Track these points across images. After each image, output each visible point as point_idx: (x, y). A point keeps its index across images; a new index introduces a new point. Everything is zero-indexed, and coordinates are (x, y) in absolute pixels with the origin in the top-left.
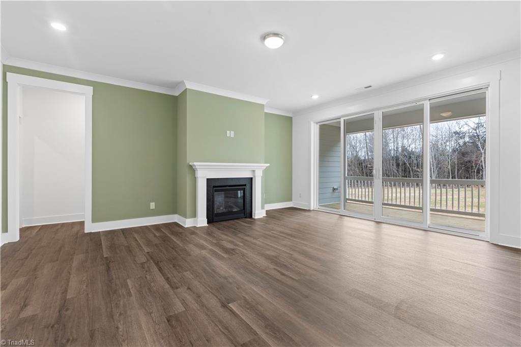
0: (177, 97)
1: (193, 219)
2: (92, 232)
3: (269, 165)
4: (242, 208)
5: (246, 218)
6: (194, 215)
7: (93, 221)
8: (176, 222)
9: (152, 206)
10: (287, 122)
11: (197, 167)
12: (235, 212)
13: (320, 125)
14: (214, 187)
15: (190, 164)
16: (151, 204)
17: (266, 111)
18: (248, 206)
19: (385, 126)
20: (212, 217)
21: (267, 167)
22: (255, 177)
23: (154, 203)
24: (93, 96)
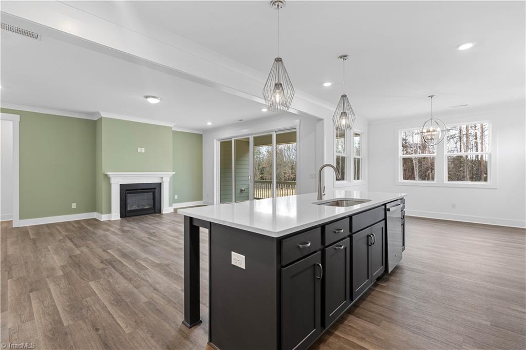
0: (95, 121)
1: (108, 215)
2: (20, 226)
3: (174, 173)
4: (152, 206)
5: (155, 213)
6: (109, 211)
7: (21, 218)
8: (95, 219)
9: (74, 206)
10: (198, 138)
11: (110, 176)
12: (146, 209)
13: (221, 142)
14: (127, 190)
15: (106, 173)
16: (73, 204)
17: (173, 129)
18: (157, 204)
19: (278, 142)
20: (125, 213)
21: (173, 175)
22: (163, 182)
23: (75, 204)
24: (20, 122)
